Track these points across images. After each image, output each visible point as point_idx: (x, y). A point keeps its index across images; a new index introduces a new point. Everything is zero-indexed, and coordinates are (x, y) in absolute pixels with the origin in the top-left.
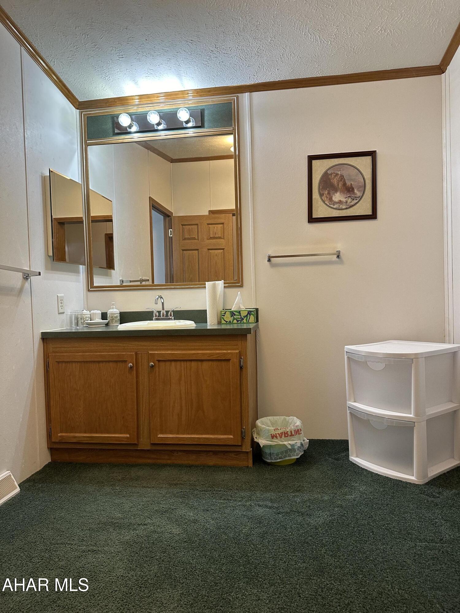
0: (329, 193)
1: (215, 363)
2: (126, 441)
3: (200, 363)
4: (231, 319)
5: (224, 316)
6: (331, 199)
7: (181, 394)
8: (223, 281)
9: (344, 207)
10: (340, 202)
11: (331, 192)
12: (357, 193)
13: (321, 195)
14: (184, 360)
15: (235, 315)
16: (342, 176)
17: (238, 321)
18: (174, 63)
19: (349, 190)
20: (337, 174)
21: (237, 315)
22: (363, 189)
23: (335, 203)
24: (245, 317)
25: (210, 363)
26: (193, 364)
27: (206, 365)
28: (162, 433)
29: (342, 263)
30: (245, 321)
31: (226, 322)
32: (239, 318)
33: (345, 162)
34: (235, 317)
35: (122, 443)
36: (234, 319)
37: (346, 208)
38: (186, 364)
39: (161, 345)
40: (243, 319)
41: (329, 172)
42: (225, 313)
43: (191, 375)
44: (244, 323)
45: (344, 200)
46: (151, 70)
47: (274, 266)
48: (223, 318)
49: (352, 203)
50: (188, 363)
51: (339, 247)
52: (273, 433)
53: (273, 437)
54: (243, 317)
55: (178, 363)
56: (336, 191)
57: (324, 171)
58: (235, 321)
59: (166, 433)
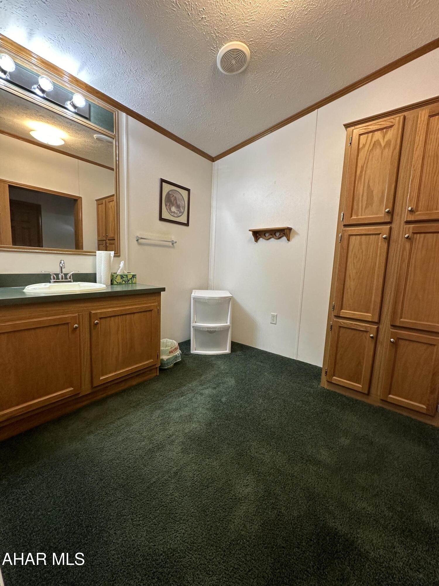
0: (169, 205)
1: (143, 314)
2: (70, 394)
3: (132, 315)
4: (121, 281)
5: (116, 278)
6: (170, 209)
7: (118, 341)
8: (113, 252)
9: (176, 216)
10: (174, 212)
11: (171, 205)
12: (182, 210)
13: (166, 205)
14: (121, 315)
15: (124, 278)
16: (175, 197)
17: (125, 282)
18: (92, 52)
19: (178, 207)
20: (173, 196)
21: (125, 278)
22: (184, 208)
23: (172, 212)
24: (130, 279)
25: (140, 314)
26: (128, 316)
27: (136, 316)
28: (103, 375)
29: (174, 247)
30: (130, 282)
31: (117, 283)
32: (126, 280)
33: (177, 190)
34: (124, 279)
35: (66, 397)
36: (123, 280)
37: (177, 217)
38: (123, 318)
39: (101, 305)
40: (129, 281)
41: (170, 193)
42: (117, 276)
43: (126, 325)
44: (129, 283)
45: (176, 212)
46: (63, 38)
47: (140, 244)
48: (115, 280)
49: (179, 215)
50: (124, 317)
51: (174, 238)
52: (171, 350)
53: (171, 352)
54: (129, 279)
55: (117, 318)
56: (173, 205)
57: (168, 191)
58: (124, 282)
59: (106, 374)
